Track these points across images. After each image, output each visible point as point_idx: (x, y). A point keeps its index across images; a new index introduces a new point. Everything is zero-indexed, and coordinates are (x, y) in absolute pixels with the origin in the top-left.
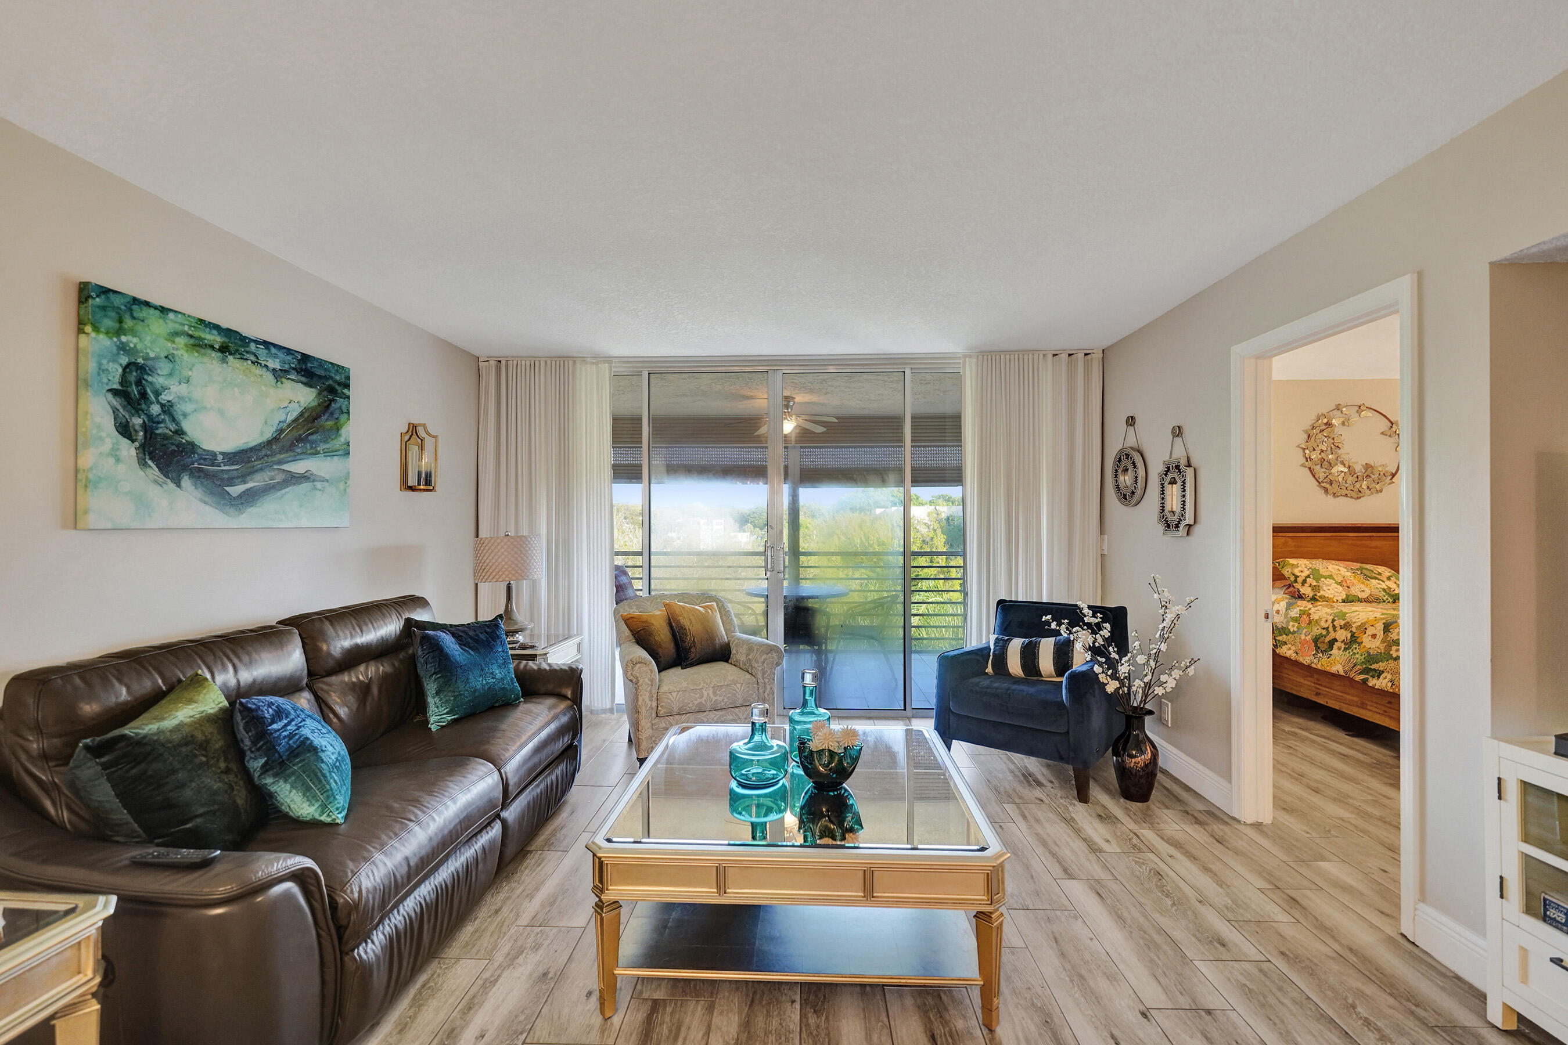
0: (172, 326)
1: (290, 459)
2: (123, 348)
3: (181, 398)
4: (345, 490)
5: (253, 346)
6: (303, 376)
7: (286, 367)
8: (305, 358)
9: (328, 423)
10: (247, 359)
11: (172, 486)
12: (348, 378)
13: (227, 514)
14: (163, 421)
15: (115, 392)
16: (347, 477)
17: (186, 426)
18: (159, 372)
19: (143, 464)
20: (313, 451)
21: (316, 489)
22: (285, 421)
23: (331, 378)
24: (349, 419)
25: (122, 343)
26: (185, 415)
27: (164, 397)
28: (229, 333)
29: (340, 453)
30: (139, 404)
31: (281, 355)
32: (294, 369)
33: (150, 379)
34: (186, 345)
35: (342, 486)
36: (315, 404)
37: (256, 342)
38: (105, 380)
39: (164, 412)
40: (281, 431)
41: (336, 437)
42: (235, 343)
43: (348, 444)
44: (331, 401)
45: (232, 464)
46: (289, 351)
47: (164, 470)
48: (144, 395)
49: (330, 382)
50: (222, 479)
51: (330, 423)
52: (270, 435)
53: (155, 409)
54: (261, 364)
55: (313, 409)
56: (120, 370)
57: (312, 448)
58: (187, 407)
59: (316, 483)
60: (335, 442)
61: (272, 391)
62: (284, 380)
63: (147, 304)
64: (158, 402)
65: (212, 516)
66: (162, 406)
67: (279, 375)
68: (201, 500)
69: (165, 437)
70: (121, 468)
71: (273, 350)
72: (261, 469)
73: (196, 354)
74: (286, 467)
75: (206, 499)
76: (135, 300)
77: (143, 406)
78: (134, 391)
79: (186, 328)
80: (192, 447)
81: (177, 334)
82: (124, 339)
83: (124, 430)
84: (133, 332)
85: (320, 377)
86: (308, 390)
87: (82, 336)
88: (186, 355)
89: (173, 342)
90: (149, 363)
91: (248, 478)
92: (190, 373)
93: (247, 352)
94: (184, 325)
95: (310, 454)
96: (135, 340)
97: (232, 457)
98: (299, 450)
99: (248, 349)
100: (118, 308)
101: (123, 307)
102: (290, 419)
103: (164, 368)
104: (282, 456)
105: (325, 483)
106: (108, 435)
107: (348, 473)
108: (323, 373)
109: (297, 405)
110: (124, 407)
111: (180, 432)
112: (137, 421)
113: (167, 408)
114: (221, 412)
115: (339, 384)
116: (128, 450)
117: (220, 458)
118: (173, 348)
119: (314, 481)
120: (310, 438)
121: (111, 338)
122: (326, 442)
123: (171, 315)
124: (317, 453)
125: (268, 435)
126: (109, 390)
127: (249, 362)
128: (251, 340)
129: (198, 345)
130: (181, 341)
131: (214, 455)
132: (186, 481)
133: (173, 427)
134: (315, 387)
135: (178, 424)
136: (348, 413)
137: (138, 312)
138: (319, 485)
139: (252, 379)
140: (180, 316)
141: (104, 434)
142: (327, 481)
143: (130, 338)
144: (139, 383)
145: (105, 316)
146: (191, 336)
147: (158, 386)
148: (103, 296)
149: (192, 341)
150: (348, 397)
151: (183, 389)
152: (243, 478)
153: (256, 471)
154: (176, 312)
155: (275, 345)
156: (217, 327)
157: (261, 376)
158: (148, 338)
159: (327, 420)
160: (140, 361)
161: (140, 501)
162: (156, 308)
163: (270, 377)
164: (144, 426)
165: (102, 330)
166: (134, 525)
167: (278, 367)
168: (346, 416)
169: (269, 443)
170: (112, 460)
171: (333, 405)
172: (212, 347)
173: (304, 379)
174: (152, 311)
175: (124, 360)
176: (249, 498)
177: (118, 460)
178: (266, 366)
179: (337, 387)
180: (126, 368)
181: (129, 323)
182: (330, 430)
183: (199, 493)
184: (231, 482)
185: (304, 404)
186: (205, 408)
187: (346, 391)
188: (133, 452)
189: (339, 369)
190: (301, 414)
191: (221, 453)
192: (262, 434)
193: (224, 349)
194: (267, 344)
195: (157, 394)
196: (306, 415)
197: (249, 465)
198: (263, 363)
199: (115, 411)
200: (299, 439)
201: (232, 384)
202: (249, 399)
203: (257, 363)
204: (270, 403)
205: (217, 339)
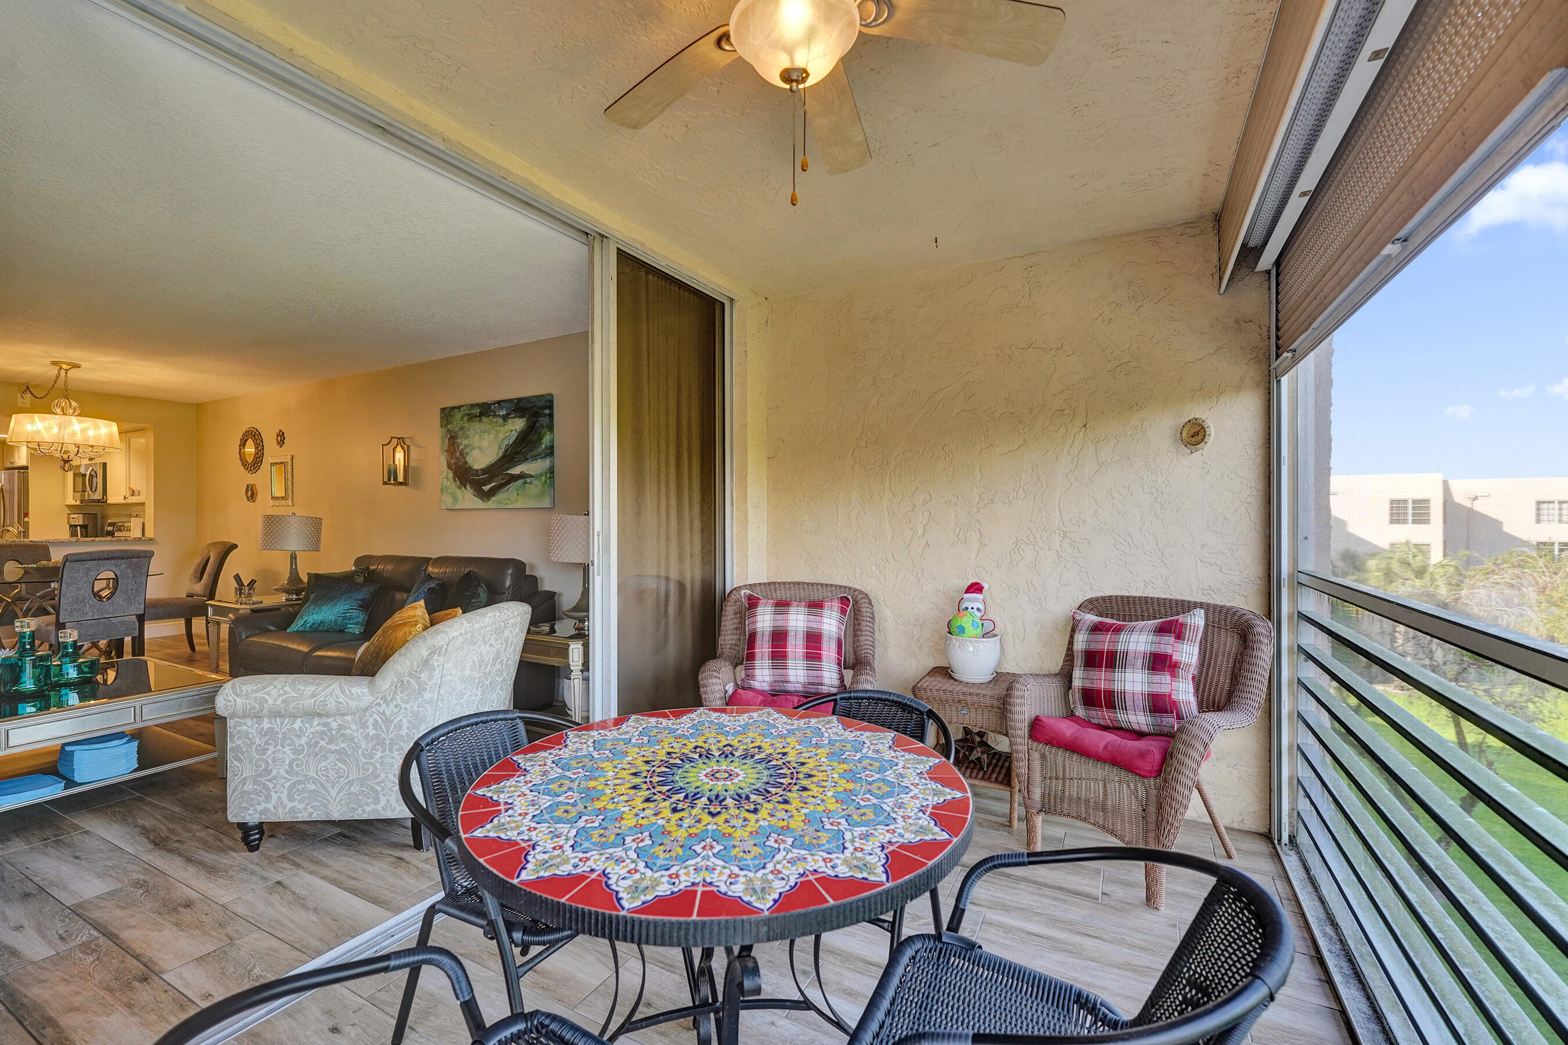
0: (463, 413)
1: (511, 466)
2: (448, 431)
3: (466, 446)
4: (545, 481)
5: (494, 407)
6: (519, 413)
7: (510, 411)
8: (519, 400)
11: (463, 488)
12: (551, 401)
13: (484, 501)
14: (459, 458)
15: (446, 451)
16: (547, 472)
17: (467, 459)
18: (459, 436)
19: (455, 480)
20: (524, 458)
21: (524, 482)
22: (508, 444)
23: (535, 406)
25: (448, 429)
26: (466, 453)
27: (460, 447)
29: (543, 455)
30: (452, 453)
33: (456, 441)
34: (468, 420)
36: (526, 427)
37: (494, 404)
39: (460, 454)
40: (506, 450)
41: (537, 446)
42: (486, 410)
43: (553, 445)
44: (535, 422)
45: (485, 474)
46: (511, 401)
47: (461, 482)
48: (454, 449)
49: (535, 409)
50: (481, 483)
51: (536, 437)
52: (502, 454)
53: (458, 454)
55: (524, 431)
56: (448, 441)
58: (468, 449)
59: (526, 479)
60: (538, 449)
64: (458, 450)
65: (478, 502)
67: (505, 418)
68: (473, 495)
69: (461, 466)
70: (449, 483)
71: (504, 405)
72: (498, 475)
73: (471, 422)
74: (509, 471)
75: (475, 494)
77: (455, 454)
78: (451, 448)
80: (469, 468)
81: (465, 416)
82: (448, 427)
83: (449, 466)
84: (451, 422)
85: (527, 409)
86: (522, 420)
87: (440, 431)
88: (467, 425)
89: (464, 420)
90: (456, 434)
91: (491, 482)
92: (469, 433)
93: (490, 412)
94: (466, 411)
95: (523, 461)
97: (484, 471)
98: (515, 460)
99: (491, 410)
100: (447, 414)
102: (511, 441)
103: (461, 434)
104: (506, 465)
106: (445, 470)
108: (531, 406)
109: (515, 432)
110: (448, 456)
111: (466, 463)
112: (452, 461)
113: (461, 452)
114: (480, 448)
115: (541, 408)
116: (451, 475)
117: (480, 472)
118: (463, 423)
119: (524, 477)
120: (521, 450)
121: (445, 428)
122: (532, 451)
123: (463, 408)
124: (528, 459)
125: (500, 454)
126: (444, 450)
128: (492, 404)
129: (471, 417)
131: (478, 471)
132: (468, 486)
133: (462, 460)
134: (526, 417)
135: (464, 458)
137: (452, 413)
138: (528, 480)
139: (493, 425)
140: (466, 407)
141: (443, 470)
142: (532, 476)
143: (450, 425)
144: (452, 444)
145: (444, 420)
146: (469, 415)
147: (459, 443)
149: (469, 417)
151: (466, 441)
152: (489, 481)
153: (494, 476)
155: (503, 402)
156: (478, 405)
157: (497, 422)
158: (456, 423)
159: (533, 435)
160: (453, 434)
161: (454, 497)
163: (501, 420)
164: (455, 463)
165: (444, 426)
166: (453, 507)
167: (505, 413)
168: (550, 427)
169: (499, 459)
171: (537, 424)
172: (477, 416)
174: (457, 410)
175: (448, 436)
176: (492, 492)
177: (448, 480)
179: (540, 411)
180: (449, 439)
181: (450, 419)
182: (535, 442)
183: (472, 491)
184: (484, 484)
185: (518, 430)
187: (550, 411)
189: (539, 397)
190: (517, 437)
191: (480, 470)
192: (497, 454)
193: (481, 415)
195: (458, 447)
196: (520, 436)
197: (492, 473)
199: (447, 459)
200: (517, 453)
201: (484, 432)
202: (491, 436)
203: (495, 416)
204: (501, 436)
205: (477, 411)
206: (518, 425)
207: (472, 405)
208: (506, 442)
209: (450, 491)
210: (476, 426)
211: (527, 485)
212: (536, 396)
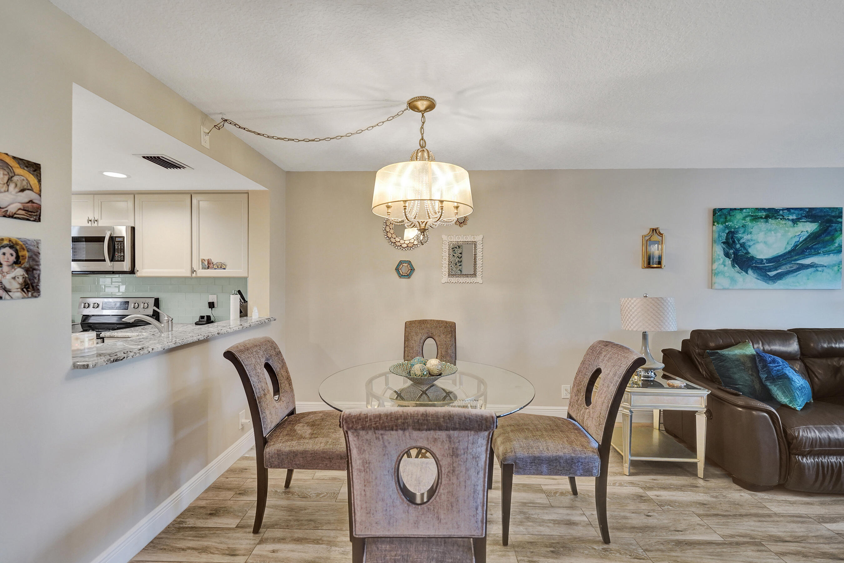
0: (744, 214)
1: (801, 258)
2: (727, 227)
3: (748, 240)
4: (839, 270)
5: (781, 212)
6: (810, 218)
7: (800, 216)
8: (811, 209)
9: (826, 238)
10: (778, 219)
11: (744, 273)
12: (842, 212)
13: (768, 283)
14: (741, 250)
15: (724, 243)
16: (840, 263)
17: (750, 250)
18: (740, 232)
19: (733, 266)
20: (816, 253)
21: (817, 271)
22: (799, 241)
24: (841, 233)
25: (726, 225)
26: (750, 246)
27: (741, 241)
28: (770, 210)
29: (835, 251)
30: (732, 245)
31: (797, 212)
32: (804, 216)
33: (736, 236)
34: (750, 220)
35: (836, 268)
36: (818, 230)
37: (783, 210)
38: (721, 239)
39: (741, 246)
40: (797, 246)
41: (831, 244)
42: (772, 213)
43: (841, 246)
44: (828, 227)
45: (771, 263)
46: (801, 209)
47: (741, 268)
48: (734, 242)
49: (828, 217)
50: (766, 270)
51: (828, 238)
52: (790, 248)
53: (738, 246)
54: (785, 219)
55: (817, 232)
56: (726, 235)
57: (815, 251)
58: (750, 243)
59: (818, 268)
60: (831, 247)
61: (791, 229)
62: (798, 223)
63: (735, 209)
64: (739, 243)
65: (762, 284)
66: (741, 244)
67: (795, 222)
68: (756, 278)
69: (742, 255)
70: (726, 268)
71: (792, 211)
72: (785, 264)
73: (754, 222)
74: (798, 262)
75: (759, 278)
76: (731, 209)
77: (734, 246)
78: (731, 241)
79: (750, 213)
80: (752, 258)
81: (746, 217)
82: (727, 224)
83: (727, 255)
84: (730, 221)
85: (821, 216)
86: (813, 224)
87: (714, 226)
88: (750, 224)
89: (745, 220)
90: (736, 230)
91: (778, 268)
92: (752, 230)
93: (778, 215)
94: (749, 212)
95: (814, 254)
96: (731, 223)
97: (769, 260)
98: (807, 253)
99: (778, 214)
100: (725, 214)
101: (727, 213)
102: (801, 240)
103: (742, 230)
104: (797, 257)
105: (825, 268)
106: (722, 258)
107: (841, 262)
108: (823, 214)
109: (806, 233)
110: (727, 247)
111: (748, 253)
112: (731, 251)
113: (743, 245)
114: (765, 243)
115: (834, 217)
116: (728, 262)
117: (765, 261)
118: (745, 222)
119: (816, 267)
120: (814, 247)
121: (723, 225)
122: (825, 247)
123: (744, 211)
124: (819, 253)
125: (789, 248)
126: (722, 242)
127: (779, 219)
128: (780, 210)
129: (755, 218)
130: (748, 219)
131: (762, 260)
132: (750, 271)
133: (745, 252)
134: (818, 222)
135: (747, 250)
136: (841, 230)
137: (732, 213)
138: (820, 269)
139: (781, 226)
140: (748, 210)
141: (720, 257)
142: (826, 266)
143: (729, 223)
144: (732, 238)
145: (721, 218)
146: (752, 216)
147: (739, 238)
148: (720, 212)
149: (753, 218)
150: (841, 223)
151: (749, 237)
152: (776, 268)
153: (783, 265)
154: (746, 208)
155: (792, 209)
156: (764, 209)
157: (785, 224)
158: (736, 221)
159: (826, 236)
160: (733, 230)
161: (733, 280)
162: (738, 210)
163: (790, 223)
164: (734, 253)
165: (720, 223)
166: (731, 288)
167: (795, 217)
168: (839, 232)
169: (789, 252)
170: (723, 266)
171: (830, 229)
172: (761, 218)
173: (810, 220)
174: (737, 211)
175: (727, 231)
176: (779, 277)
177: (725, 266)
178: (788, 219)
179: (833, 219)
180: (728, 234)
181: (729, 218)
182: (827, 241)
183: (755, 276)
184: (770, 270)
185: (810, 232)
186: (758, 242)
187: (839, 220)
188: (730, 262)
190: (809, 236)
191: (765, 259)
192: (786, 248)
193: (767, 217)
194: (788, 209)
195: (739, 240)
196: (812, 236)
197: (779, 262)
198: (787, 218)
199: (724, 249)
200: (807, 248)
201: (770, 230)
202: (779, 235)
203: (783, 218)
204: (790, 235)
205: (764, 214)
206: (810, 227)
207: (757, 209)
208: (797, 239)
209: (727, 274)
210: (762, 225)
211: (819, 272)
212: (830, 208)
